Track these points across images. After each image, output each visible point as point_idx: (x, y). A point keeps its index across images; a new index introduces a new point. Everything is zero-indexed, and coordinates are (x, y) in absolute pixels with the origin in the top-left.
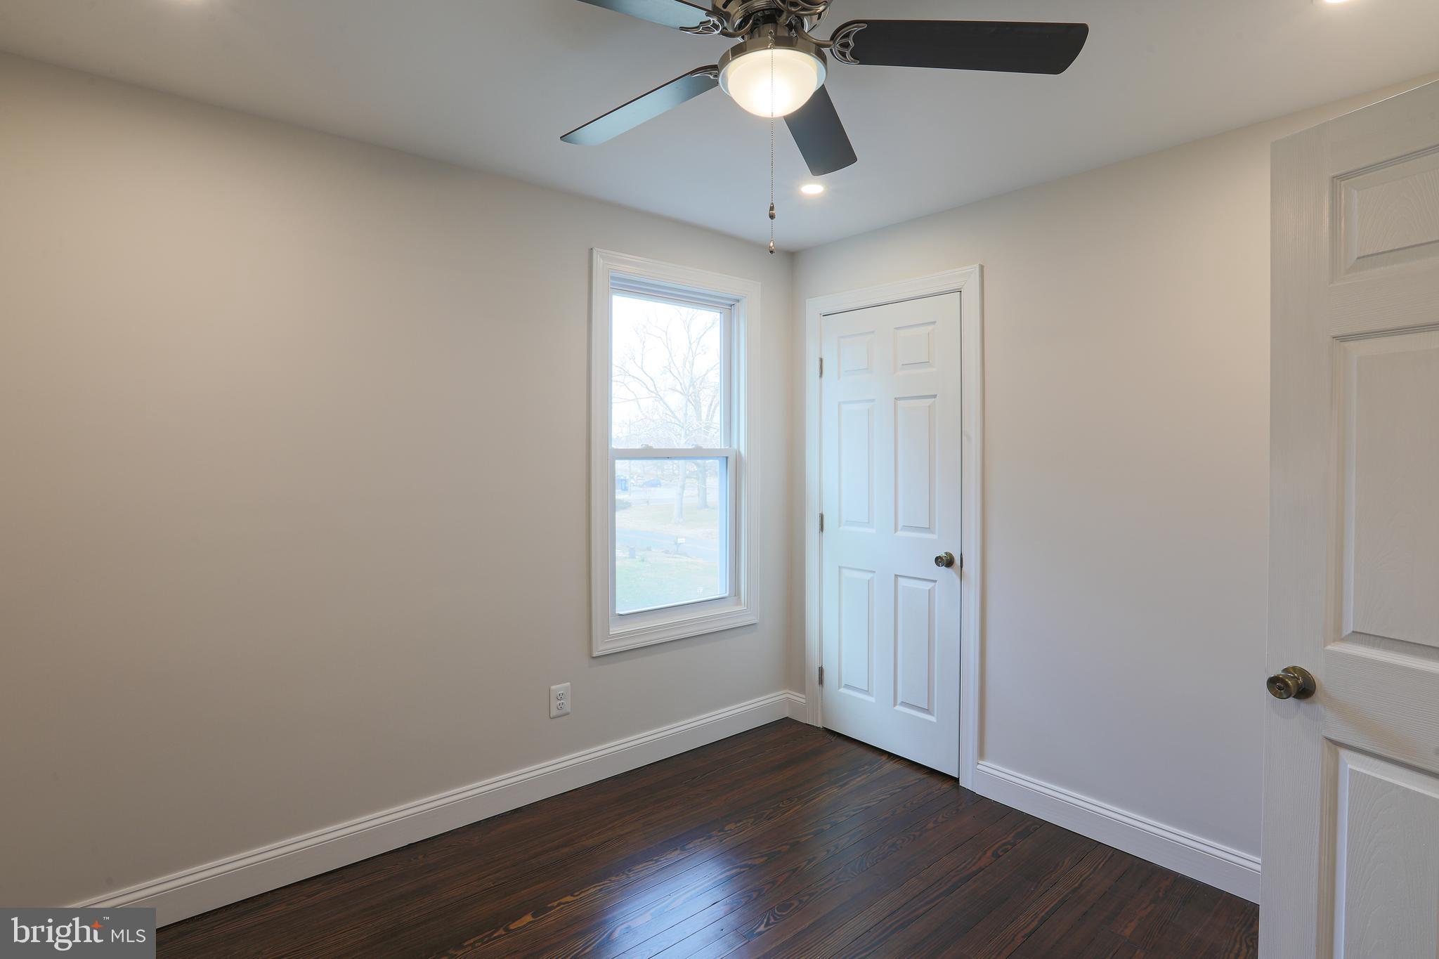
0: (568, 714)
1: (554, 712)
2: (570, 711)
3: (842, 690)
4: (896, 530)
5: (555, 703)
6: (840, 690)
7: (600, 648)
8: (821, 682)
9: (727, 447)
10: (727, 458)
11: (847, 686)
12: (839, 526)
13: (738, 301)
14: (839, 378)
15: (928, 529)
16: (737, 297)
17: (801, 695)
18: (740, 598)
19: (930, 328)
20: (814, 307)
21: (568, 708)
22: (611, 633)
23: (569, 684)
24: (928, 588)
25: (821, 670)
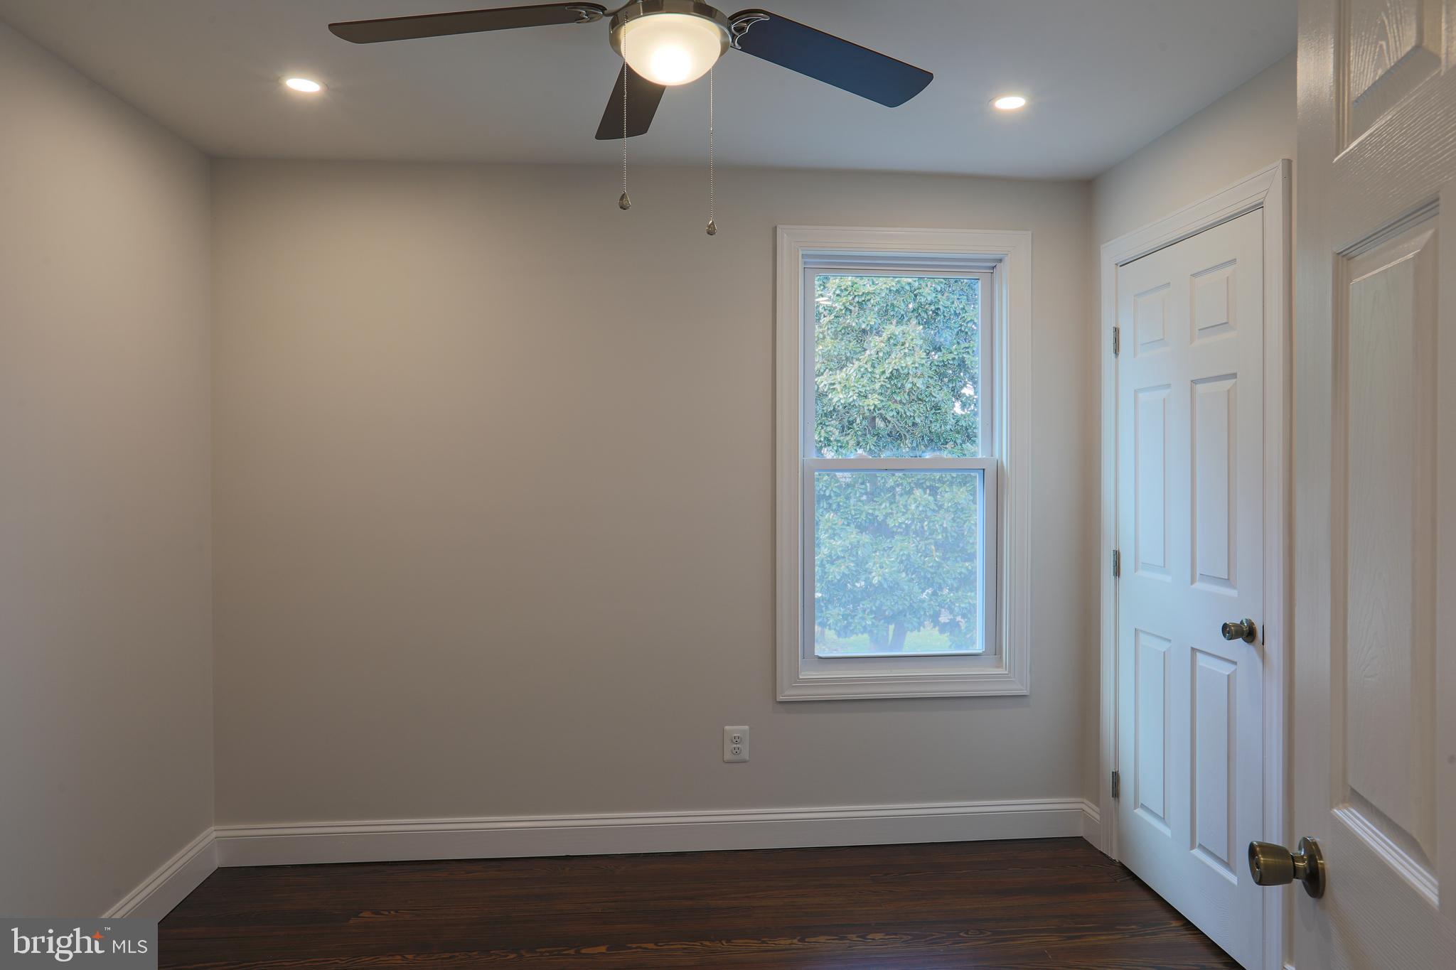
0: (745, 762)
1: (728, 756)
2: (748, 758)
3: (1139, 812)
4: (1193, 581)
5: (729, 747)
6: (1135, 811)
7: (787, 693)
8: (1116, 793)
9: (984, 457)
10: (984, 470)
11: (1143, 806)
12: (1136, 570)
13: (1000, 261)
14: (1135, 355)
15: (1228, 581)
16: (998, 257)
17: (1094, 807)
18: (1001, 658)
19: (1229, 269)
20: (1110, 253)
21: (745, 755)
22: (801, 677)
23: (747, 727)
24: (1227, 673)
25: (1116, 776)
